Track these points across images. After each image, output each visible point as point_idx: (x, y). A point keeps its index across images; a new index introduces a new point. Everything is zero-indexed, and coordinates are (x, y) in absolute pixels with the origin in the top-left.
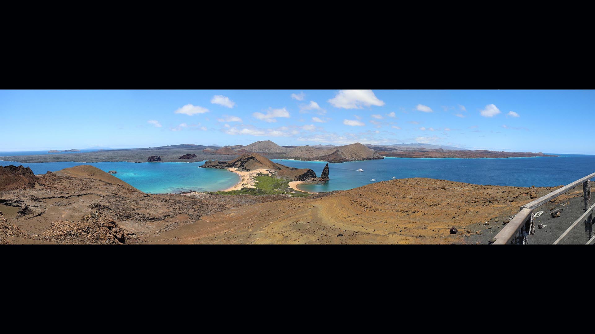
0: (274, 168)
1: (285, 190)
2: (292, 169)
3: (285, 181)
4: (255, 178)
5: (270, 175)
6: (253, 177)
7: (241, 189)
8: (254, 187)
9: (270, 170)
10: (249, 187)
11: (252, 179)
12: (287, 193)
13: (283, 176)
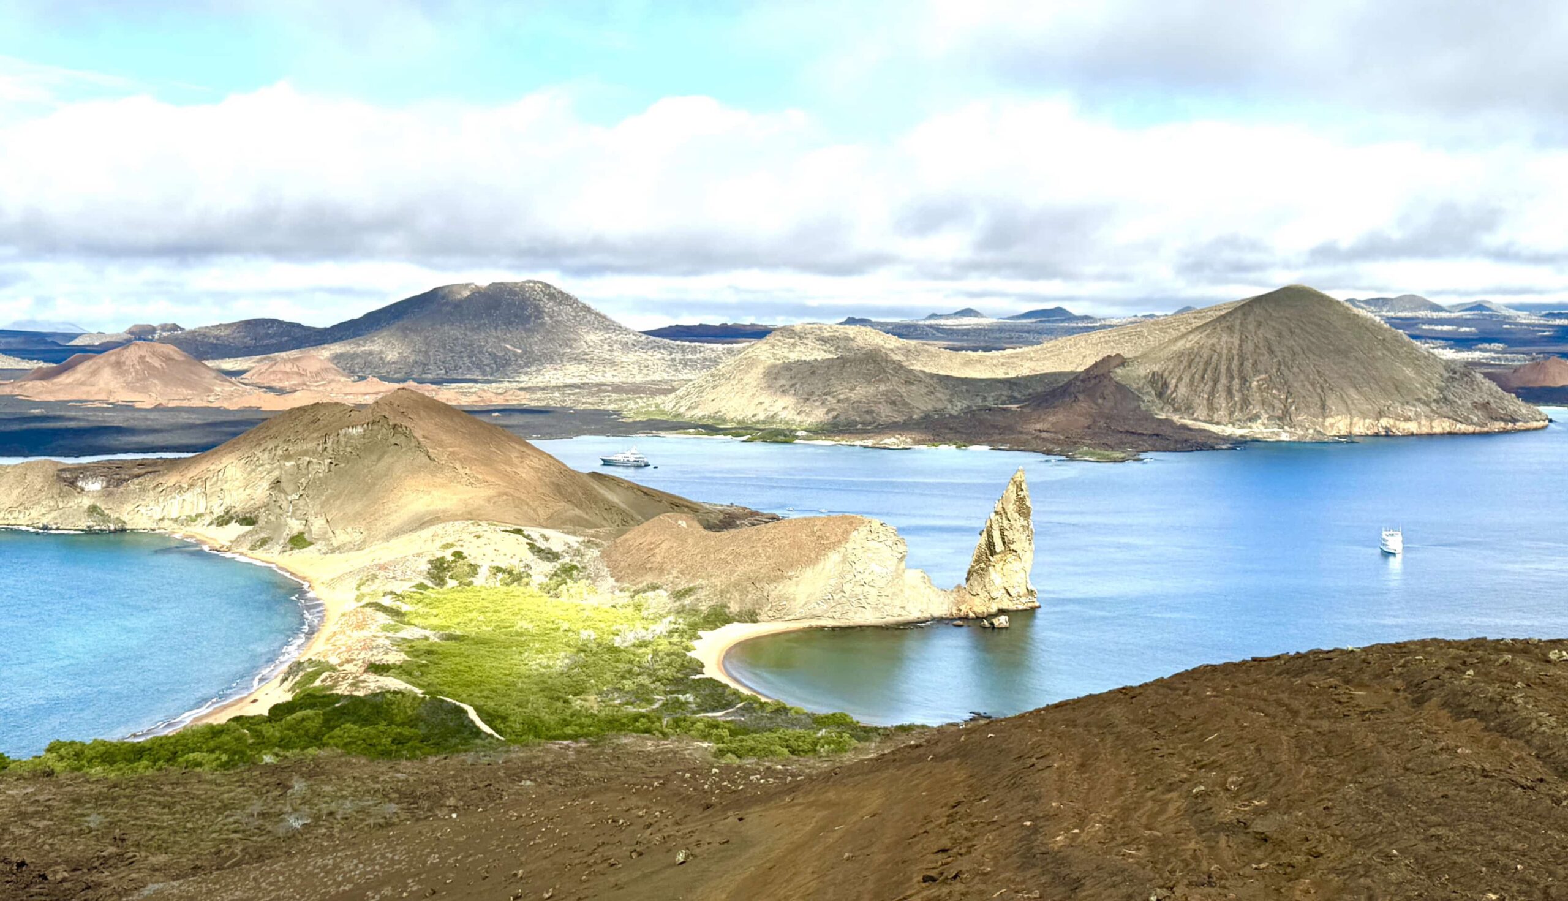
0: (578, 512)
1: (660, 700)
2: (727, 521)
3: (663, 627)
4: (404, 607)
5: (542, 569)
6: (387, 602)
7: (278, 711)
8: (393, 683)
9: (535, 532)
10: (343, 689)
11: (383, 618)
12: (677, 723)
13: (649, 579)
